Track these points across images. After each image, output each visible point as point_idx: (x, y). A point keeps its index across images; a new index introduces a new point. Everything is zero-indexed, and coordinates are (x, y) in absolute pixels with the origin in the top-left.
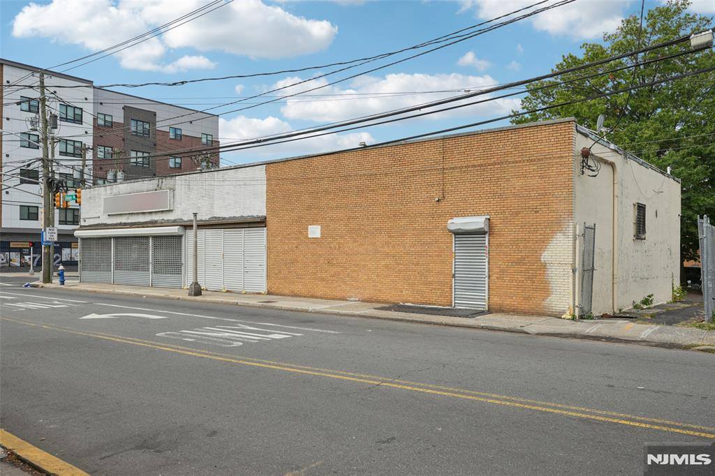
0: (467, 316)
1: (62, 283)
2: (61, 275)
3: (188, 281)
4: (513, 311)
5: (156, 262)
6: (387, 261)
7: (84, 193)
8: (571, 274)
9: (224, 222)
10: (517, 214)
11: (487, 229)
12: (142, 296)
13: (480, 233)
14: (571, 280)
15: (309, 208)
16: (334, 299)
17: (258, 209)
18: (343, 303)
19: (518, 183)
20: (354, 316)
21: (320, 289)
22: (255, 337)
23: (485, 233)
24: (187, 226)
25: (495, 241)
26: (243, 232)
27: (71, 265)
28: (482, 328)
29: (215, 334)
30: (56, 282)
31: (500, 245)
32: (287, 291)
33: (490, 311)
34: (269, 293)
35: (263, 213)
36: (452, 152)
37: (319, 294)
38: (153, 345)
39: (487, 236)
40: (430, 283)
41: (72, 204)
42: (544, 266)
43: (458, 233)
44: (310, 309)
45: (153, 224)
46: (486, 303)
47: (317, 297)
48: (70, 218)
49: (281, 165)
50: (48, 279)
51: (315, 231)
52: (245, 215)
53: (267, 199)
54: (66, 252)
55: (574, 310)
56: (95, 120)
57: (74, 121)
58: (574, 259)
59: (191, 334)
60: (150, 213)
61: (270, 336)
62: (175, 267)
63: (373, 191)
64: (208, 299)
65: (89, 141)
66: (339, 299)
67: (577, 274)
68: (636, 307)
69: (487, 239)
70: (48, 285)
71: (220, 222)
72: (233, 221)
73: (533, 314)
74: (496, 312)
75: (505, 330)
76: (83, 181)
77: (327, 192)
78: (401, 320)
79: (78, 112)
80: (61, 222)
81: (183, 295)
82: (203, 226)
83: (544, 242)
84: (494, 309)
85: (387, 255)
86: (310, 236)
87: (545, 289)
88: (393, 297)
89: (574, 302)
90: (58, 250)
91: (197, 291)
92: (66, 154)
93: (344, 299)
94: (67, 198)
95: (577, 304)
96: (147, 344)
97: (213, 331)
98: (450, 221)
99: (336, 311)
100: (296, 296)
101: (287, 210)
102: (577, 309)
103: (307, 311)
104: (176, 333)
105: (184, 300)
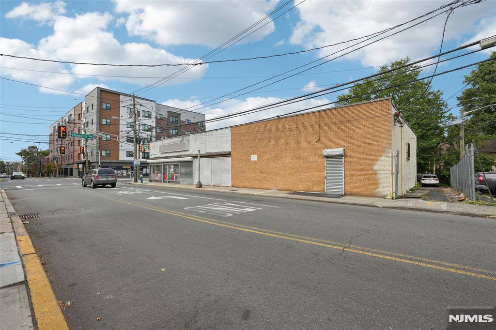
0: (336, 198)
1: (142, 182)
2: (141, 179)
3: (196, 181)
4: (358, 195)
5: (181, 173)
6: (290, 171)
7: (151, 144)
8: (391, 176)
9: (212, 154)
10: (360, 146)
11: (343, 154)
12: (175, 188)
13: (340, 156)
14: (391, 179)
15: (252, 147)
16: (264, 189)
17: (227, 148)
18: (270, 191)
19: (360, 131)
20: (278, 197)
21: (257, 185)
22: (238, 210)
23: (342, 156)
24: (195, 157)
25: (348, 160)
26: (220, 159)
27: (147, 175)
28: (350, 204)
29: (216, 208)
30: (139, 182)
31: (351, 162)
32: (241, 186)
33: (345, 195)
34: (232, 186)
35: (229, 150)
36: (324, 118)
37: (256, 187)
38: (183, 215)
39: (343, 158)
40: (313, 181)
41: (147, 151)
42: (375, 172)
43: (327, 157)
44: (255, 194)
45: (180, 156)
46: (343, 191)
47: (255, 188)
48: (146, 156)
49: (238, 128)
50: (136, 181)
51: (254, 158)
52: (221, 151)
53: (231, 143)
54: (145, 170)
55: (393, 194)
56: (156, 117)
57: (148, 117)
58: (392, 168)
59: (203, 208)
60: (179, 152)
61: (245, 209)
62: (190, 175)
63: (283, 138)
64: (205, 189)
65: (154, 125)
66: (266, 189)
67: (394, 176)
68: (407, 192)
69: (343, 159)
70: (136, 183)
71: (209, 155)
72: (216, 154)
73: (369, 196)
74: (349, 195)
75: (364, 205)
76: (151, 140)
77: (260, 139)
78: (304, 200)
79: (150, 113)
80: (143, 158)
81: (194, 187)
82: (202, 156)
83: (375, 160)
84: (347, 194)
85: (290, 168)
86: (252, 160)
87: (376, 184)
88: (294, 188)
89: (393, 191)
90: (141, 169)
91: (200, 185)
92: (145, 130)
93: (269, 189)
94: (144, 148)
95: (394, 191)
96: (179, 215)
97: (213, 207)
98: (324, 151)
99: (269, 195)
100: (245, 187)
101: (241, 148)
102: (394, 194)
103: (254, 195)
104: (194, 208)
105: (195, 190)
